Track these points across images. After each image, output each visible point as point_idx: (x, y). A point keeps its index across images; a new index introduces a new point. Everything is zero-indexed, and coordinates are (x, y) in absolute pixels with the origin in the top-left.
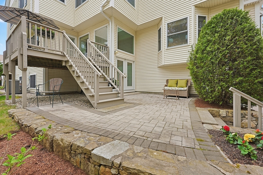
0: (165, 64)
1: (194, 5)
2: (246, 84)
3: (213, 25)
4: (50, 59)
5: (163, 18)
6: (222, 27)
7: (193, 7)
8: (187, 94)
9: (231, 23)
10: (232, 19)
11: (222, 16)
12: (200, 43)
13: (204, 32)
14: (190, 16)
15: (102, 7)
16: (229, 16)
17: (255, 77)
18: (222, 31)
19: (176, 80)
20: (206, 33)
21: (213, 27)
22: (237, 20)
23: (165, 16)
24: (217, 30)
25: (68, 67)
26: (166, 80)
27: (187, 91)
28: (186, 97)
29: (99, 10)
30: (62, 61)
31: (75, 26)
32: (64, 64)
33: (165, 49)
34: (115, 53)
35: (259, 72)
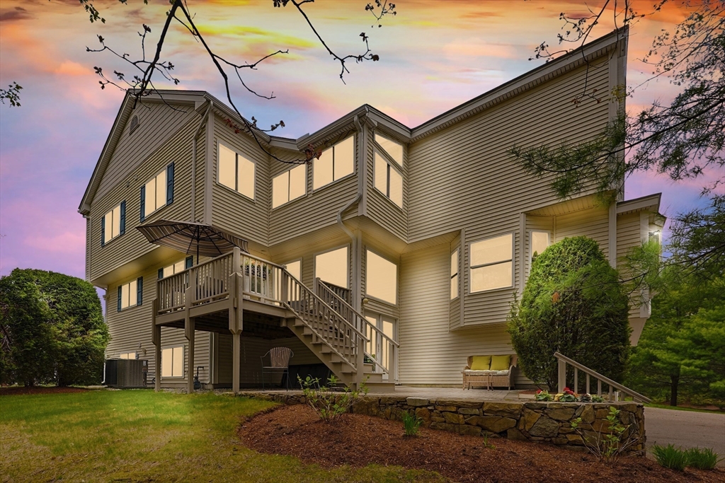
0: (466, 324)
1: (524, 212)
2: (592, 354)
3: (547, 263)
4: (264, 314)
5: (463, 232)
6: (559, 267)
7: (522, 218)
8: (509, 381)
9: (573, 260)
10: (575, 254)
11: (561, 248)
12: (528, 290)
13: (535, 271)
14: (517, 232)
15: (342, 213)
16: (571, 249)
17: (604, 343)
18: (559, 273)
19: (489, 357)
20: (537, 273)
21: (547, 266)
22: (581, 257)
23: (467, 230)
24: (552, 270)
25: (293, 330)
26: (467, 358)
27: (508, 377)
28: (506, 388)
29: (336, 218)
30: (279, 318)
31: (270, 245)
32: (284, 324)
33: (466, 295)
34: (362, 303)
35: (609, 334)
